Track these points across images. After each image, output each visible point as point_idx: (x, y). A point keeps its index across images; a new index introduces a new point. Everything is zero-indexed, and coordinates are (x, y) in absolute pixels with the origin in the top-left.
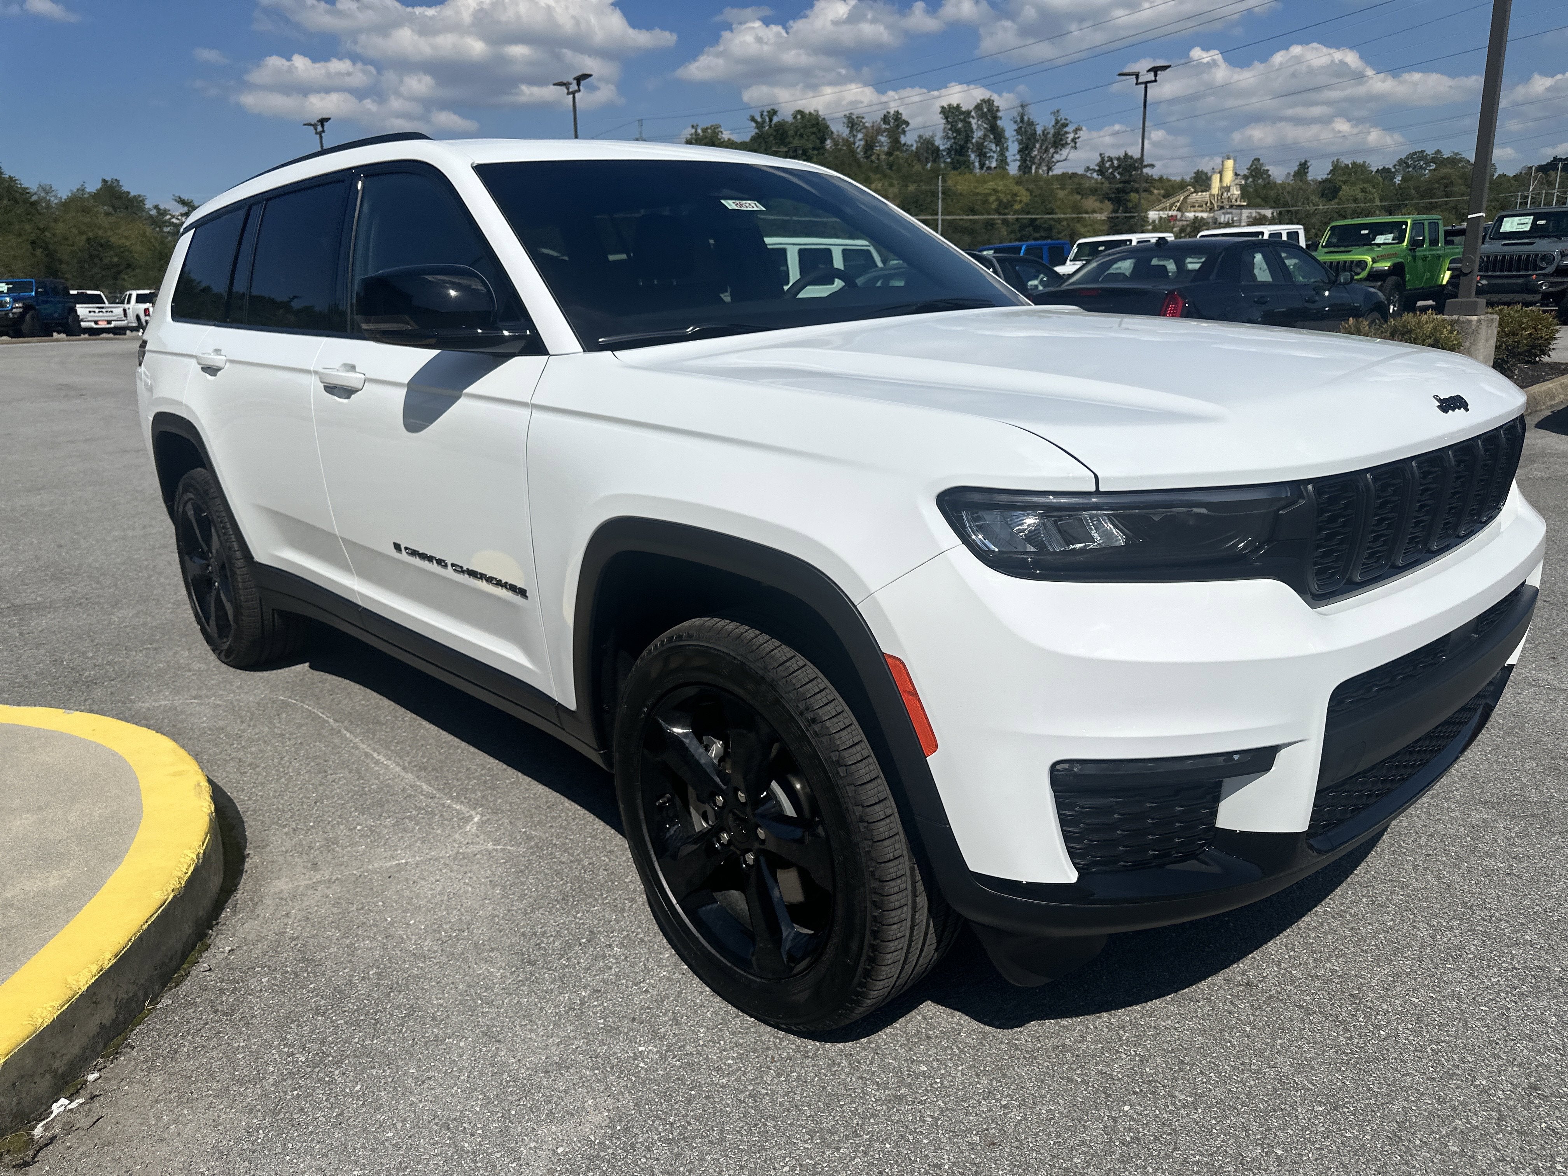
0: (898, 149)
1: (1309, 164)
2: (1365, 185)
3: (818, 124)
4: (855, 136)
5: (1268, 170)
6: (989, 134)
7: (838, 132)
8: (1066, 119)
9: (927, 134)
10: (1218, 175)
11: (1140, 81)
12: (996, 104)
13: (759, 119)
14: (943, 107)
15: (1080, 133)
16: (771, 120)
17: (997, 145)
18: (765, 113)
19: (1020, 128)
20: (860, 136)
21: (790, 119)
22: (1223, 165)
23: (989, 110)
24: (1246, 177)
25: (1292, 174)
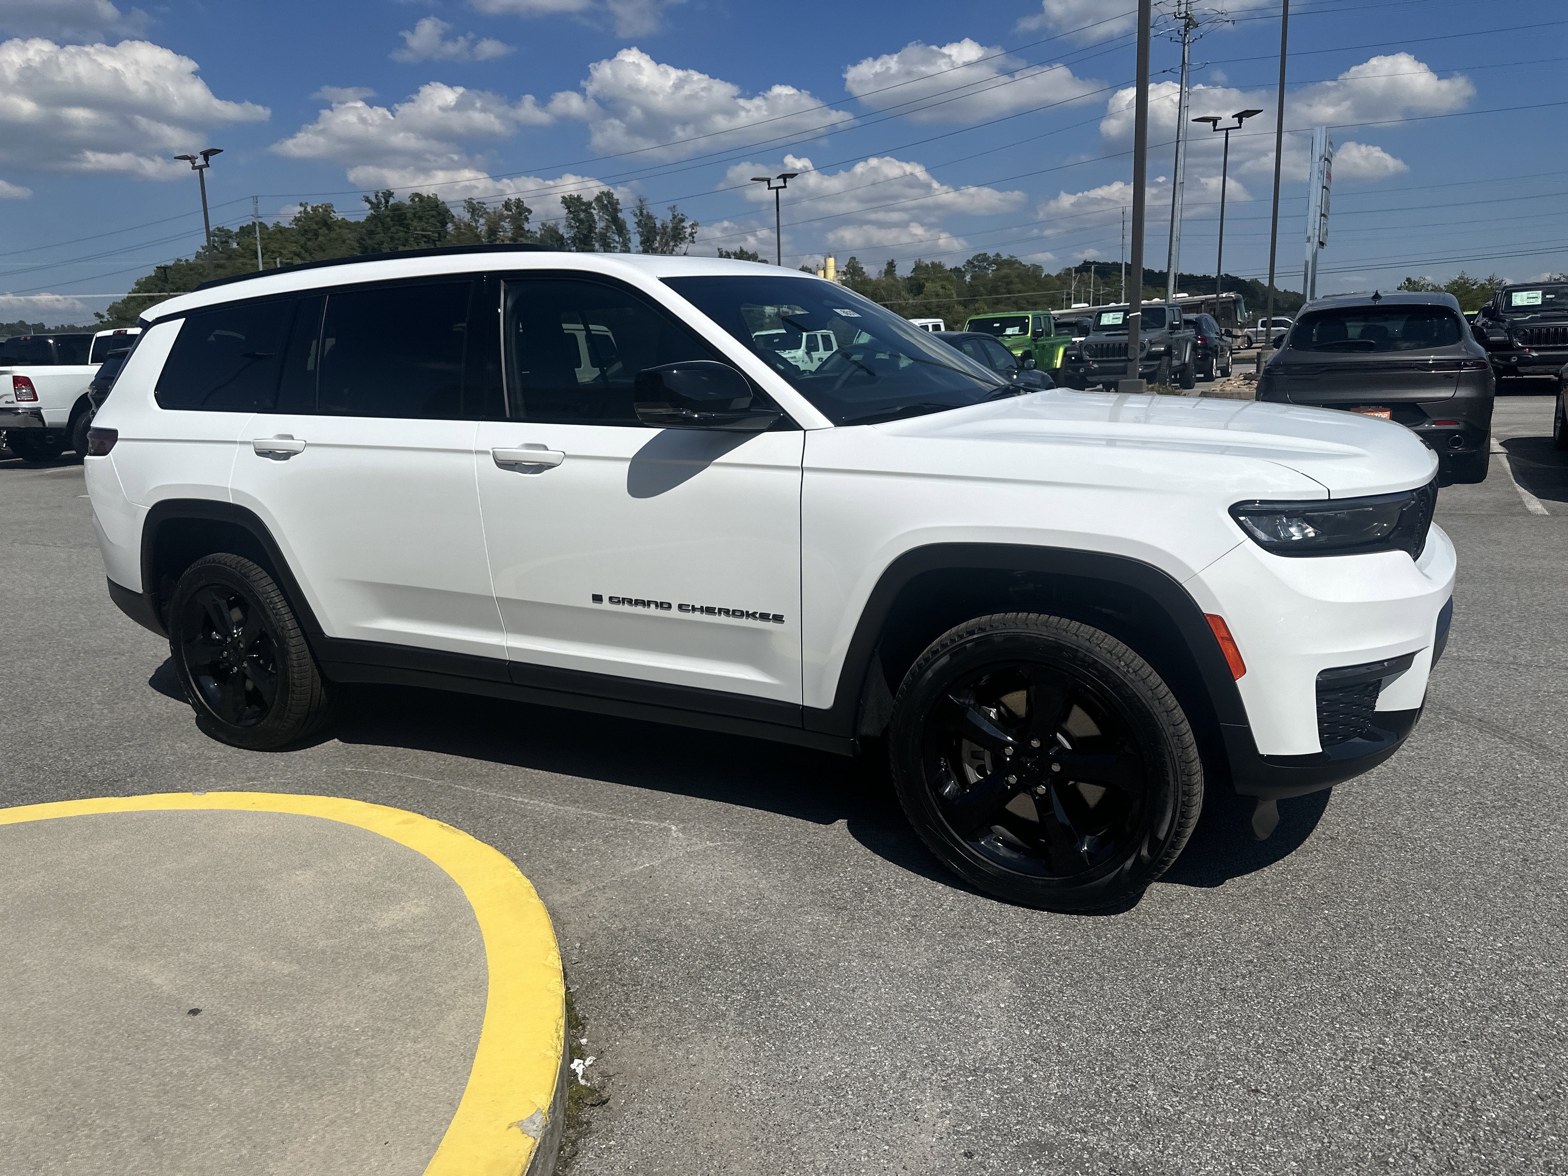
0: (522, 236)
1: (895, 263)
2: (944, 283)
3: (437, 206)
4: (477, 221)
5: (862, 268)
6: (611, 224)
7: (458, 216)
8: (682, 215)
9: (551, 223)
10: (823, 271)
11: (771, 186)
12: (615, 197)
13: (374, 200)
14: (564, 197)
15: (698, 229)
16: (387, 202)
17: (619, 236)
18: (380, 194)
19: (640, 221)
20: (482, 221)
21: (408, 202)
22: (825, 262)
23: (609, 202)
24: (845, 274)
25: (883, 271)
